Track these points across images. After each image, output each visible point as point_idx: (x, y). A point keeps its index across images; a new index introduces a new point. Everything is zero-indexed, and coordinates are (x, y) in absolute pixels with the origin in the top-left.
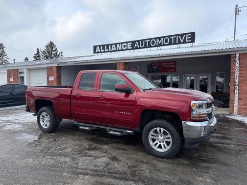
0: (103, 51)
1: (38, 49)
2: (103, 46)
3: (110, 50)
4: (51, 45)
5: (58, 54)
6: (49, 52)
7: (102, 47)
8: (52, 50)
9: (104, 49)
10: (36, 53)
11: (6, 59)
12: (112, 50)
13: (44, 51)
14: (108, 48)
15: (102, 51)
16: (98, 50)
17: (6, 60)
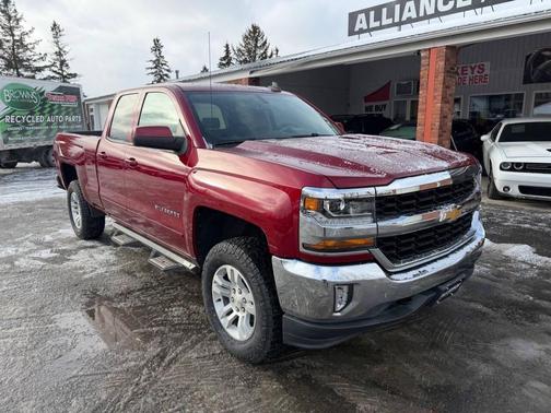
0: (377, 24)
1: (227, 46)
2: (378, 10)
3: (397, 20)
4: (255, 33)
5: (269, 54)
6: (249, 51)
7: (372, 14)
8: (256, 46)
9: (378, 18)
10: (224, 55)
11: (166, 72)
12: (404, 19)
13: (239, 50)
14: (391, 15)
15: (373, 24)
16: (361, 24)
17: (166, 75)
